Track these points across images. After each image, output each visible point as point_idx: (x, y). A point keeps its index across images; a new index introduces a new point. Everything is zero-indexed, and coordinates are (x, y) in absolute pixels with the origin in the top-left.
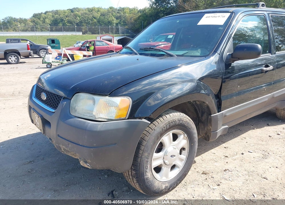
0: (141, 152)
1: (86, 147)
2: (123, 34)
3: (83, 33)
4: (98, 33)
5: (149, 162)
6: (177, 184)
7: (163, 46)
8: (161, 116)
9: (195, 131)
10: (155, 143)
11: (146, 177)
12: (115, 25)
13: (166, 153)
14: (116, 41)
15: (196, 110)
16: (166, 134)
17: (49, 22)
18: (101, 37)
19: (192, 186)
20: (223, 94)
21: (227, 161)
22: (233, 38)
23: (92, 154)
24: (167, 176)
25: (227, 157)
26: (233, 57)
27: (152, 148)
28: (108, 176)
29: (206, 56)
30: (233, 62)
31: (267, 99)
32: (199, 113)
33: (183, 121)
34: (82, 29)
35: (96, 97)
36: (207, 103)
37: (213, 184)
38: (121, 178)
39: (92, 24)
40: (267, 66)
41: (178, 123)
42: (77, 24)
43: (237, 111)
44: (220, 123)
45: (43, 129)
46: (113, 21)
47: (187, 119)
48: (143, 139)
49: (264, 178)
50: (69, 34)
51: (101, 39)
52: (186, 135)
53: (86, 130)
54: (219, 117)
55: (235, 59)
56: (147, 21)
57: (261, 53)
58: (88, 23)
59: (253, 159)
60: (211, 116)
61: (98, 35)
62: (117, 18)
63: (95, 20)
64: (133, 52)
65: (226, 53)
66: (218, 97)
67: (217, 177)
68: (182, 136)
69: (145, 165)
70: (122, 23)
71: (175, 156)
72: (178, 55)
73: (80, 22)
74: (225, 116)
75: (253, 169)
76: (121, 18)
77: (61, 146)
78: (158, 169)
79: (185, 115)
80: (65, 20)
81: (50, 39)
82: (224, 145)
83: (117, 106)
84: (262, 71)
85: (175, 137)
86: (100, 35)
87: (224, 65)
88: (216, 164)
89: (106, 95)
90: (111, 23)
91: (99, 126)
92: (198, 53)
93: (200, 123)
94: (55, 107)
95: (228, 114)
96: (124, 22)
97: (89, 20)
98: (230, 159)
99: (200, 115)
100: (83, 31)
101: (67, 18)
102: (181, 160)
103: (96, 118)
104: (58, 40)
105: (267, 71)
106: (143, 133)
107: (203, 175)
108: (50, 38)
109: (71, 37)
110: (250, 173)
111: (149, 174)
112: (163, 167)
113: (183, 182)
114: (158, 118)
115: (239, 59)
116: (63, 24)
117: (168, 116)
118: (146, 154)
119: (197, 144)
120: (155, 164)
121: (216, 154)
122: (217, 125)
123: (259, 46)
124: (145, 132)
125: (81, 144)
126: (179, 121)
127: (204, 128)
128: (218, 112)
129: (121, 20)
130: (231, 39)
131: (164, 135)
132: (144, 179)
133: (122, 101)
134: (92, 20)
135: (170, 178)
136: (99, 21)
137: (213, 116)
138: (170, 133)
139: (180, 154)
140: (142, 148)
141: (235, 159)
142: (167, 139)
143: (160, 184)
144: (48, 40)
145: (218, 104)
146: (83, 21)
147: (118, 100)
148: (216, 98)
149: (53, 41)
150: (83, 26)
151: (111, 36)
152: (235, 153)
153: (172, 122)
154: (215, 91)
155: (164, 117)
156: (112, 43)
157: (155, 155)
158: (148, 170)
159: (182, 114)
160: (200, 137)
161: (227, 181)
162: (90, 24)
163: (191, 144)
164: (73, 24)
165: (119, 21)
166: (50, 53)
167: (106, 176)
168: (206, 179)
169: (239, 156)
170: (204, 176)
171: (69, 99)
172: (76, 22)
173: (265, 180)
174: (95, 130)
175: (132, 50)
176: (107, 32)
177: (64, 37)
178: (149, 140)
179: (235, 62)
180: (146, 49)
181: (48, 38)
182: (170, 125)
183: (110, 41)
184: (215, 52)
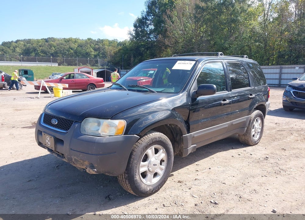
0: (132, 160)
1: (94, 155)
2: (102, 66)
3: (59, 65)
4: (75, 65)
5: (137, 168)
6: (159, 188)
7: (144, 80)
8: (146, 134)
9: (171, 147)
10: (142, 153)
11: (135, 179)
12: (93, 56)
13: (150, 162)
14: (95, 74)
15: (172, 132)
16: (150, 147)
17: (20, 51)
18: (79, 69)
19: (170, 190)
20: (191, 121)
21: (197, 173)
22: (197, 80)
23: (98, 160)
24: (150, 181)
25: (198, 171)
26: (197, 94)
27: (140, 157)
28: (104, 186)
29: (177, 93)
30: (198, 97)
31: (227, 126)
32: (174, 134)
33: (162, 138)
34: (57, 59)
35: (101, 120)
36: (179, 126)
37: (186, 188)
38: (115, 188)
39: (68, 54)
40: (224, 100)
41: (158, 139)
42: (52, 55)
43: (203, 133)
44: (190, 142)
45: (55, 146)
46: (91, 53)
47: (165, 138)
48: (133, 150)
49: (223, 183)
50: (43, 65)
51: (80, 71)
52: (164, 150)
53: (95, 142)
54: (188, 137)
55: (198, 95)
56: (127, 55)
57: (216, 91)
58: (64, 54)
59: (217, 172)
60: (182, 136)
61: (76, 67)
62: (95, 50)
63: (72, 51)
64: (122, 88)
65: (192, 91)
66: (187, 122)
67: (189, 184)
68: (162, 150)
69: (135, 169)
70: (101, 55)
71: (156, 165)
72: (158, 92)
73: (55, 52)
74: (194, 137)
75: (217, 178)
76: (100, 50)
77: (73, 157)
78: (144, 175)
79: (163, 134)
80: (38, 49)
81: (22, 70)
82: (196, 163)
83: (116, 127)
84: (221, 105)
85: (156, 151)
86: (78, 67)
87: (190, 99)
88: (189, 176)
89: (109, 119)
90: (89, 55)
91: (104, 140)
92: (173, 90)
93: (175, 143)
94: (67, 129)
95: (195, 136)
96: (103, 54)
97: (65, 51)
98: (200, 172)
99: (175, 136)
100: (59, 61)
101: (41, 48)
102: (161, 169)
103: (101, 135)
104: (32, 71)
105: (225, 104)
106: (134, 146)
107: (178, 183)
108: (22, 68)
109: (46, 68)
110: (213, 181)
111: (138, 177)
112: (148, 173)
113: (163, 188)
114: (144, 136)
115: (201, 95)
116: (36, 54)
117: (151, 134)
118: (136, 161)
119: (173, 157)
120: (142, 170)
121: (190, 169)
122: (188, 143)
123: (215, 86)
124: (135, 146)
125: (90, 153)
126: (159, 138)
127: (179, 146)
128: (188, 133)
129: (100, 52)
130: (196, 81)
131: (149, 148)
132: (134, 180)
133: (120, 123)
134: (68, 51)
135: (153, 183)
136: (76, 52)
137: (184, 136)
138: (153, 147)
139: (161, 164)
140: (133, 157)
141: (204, 173)
142: (150, 151)
143: (146, 186)
144: (20, 71)
145: (188, 128)
146: (59, 52)
147: (116, 122)
148: (186, 124)
149: (26, 72)
150: (58, 56)
151: (90, 68)
152: (204, 168)
153: (154, 139)
154: (185, 118)
155: (148, 135)
156: (91, 76)
157: (142, 163)
158: (137, 174)
159: (161, 134)
160: (176, 154)
161: (196, 186)
162: (66, 54)
163: (169, 157)
164: (47, 54)
165: (97, 52)
166: (24, 85)
167: (102, 187)
168: (181, 186)
169: (207, 170)
170: (180, 184)
171: (79, 122)
172: (51, 53)
173: (224, 184)
174: (101, 142)
175: (121, 87)
176: (85, 63)
177: (38, 68)
178: (138, 150)
179: (199, 97)
180: (133, 86)
181: (20, 69)
182: (152, 141)
183: (89, 73)
184: (184, 90)
